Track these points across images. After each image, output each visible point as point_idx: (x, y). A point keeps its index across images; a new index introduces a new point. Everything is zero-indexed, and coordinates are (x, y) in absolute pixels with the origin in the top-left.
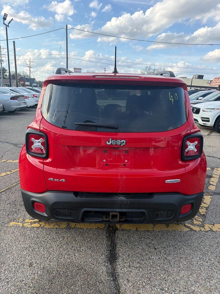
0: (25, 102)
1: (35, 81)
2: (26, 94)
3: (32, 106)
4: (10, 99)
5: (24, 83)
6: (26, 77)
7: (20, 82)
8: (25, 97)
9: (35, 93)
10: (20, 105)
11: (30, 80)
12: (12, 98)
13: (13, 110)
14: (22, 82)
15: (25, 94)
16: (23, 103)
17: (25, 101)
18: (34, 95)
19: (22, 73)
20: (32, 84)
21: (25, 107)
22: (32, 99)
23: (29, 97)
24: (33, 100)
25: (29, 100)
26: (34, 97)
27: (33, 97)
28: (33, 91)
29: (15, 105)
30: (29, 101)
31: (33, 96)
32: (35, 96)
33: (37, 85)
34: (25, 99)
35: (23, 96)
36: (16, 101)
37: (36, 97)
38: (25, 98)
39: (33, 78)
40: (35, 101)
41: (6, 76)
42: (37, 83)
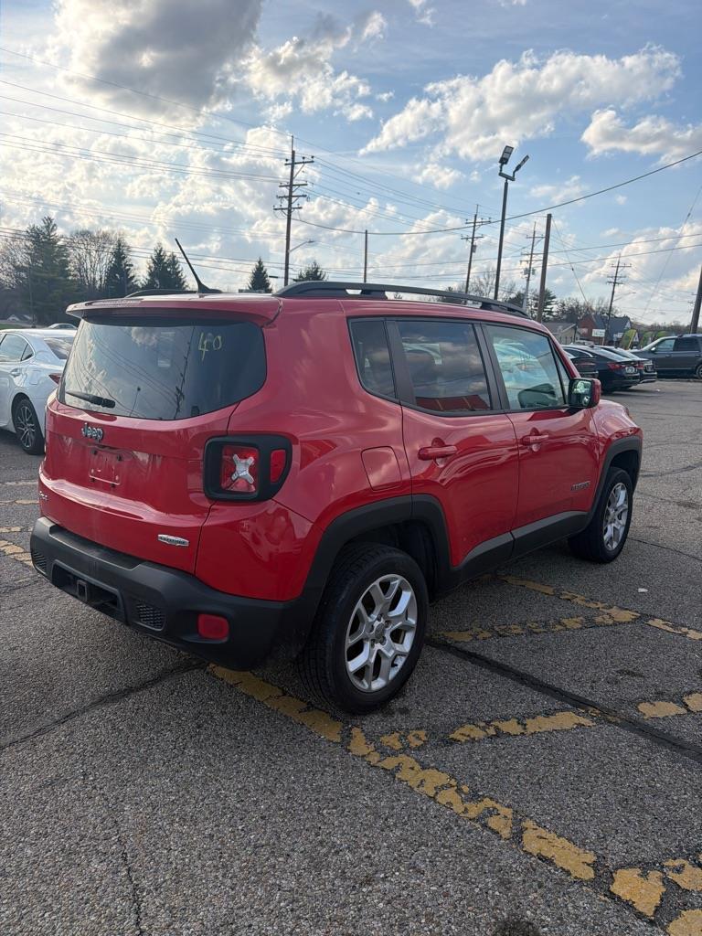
1: (627, 325)
5: (588, 331)
7: (578, 330)
11: (608, 321)
14: (585, 331)
19: (596, 302)
20: (615, 335)
39: (622, 316)
41: (550, 313)
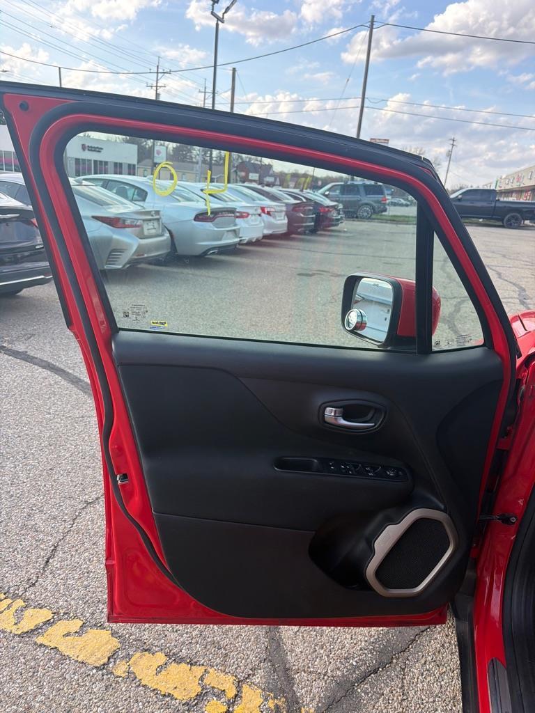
0: (234, 231)
1: (271, 172)
2: (244, 204)
3: (254, 240)
4: (195, 220)
5: (247, 176)
6: (252, 162)
7: (239, 173)
8: (238, 214)
9: (267, 202)
10: (220, 239)
11: (260, 168)
12: (200, 217)
13: (198, 252)
14: (243, 174)
15: (240, 204)
16: (228, 231)
17: (235, 225)
18: (263, 209)
20: (265, 179)
21: (235, 245)
22: (256, 220)
23: (248, 214)
24: (260, 222)
25: (247, 222)
26: (263, 215)
27: (260, 215)
28: (263, 195)
29: (207, 236)
30: (247, 226)
31: (259, 211)
32: (266, 211)
33: (275, 180)
34: (238, 220)
35: (232, 211)
36: (209, 226)
37: (269, 213)
38: (238, 217)
39: (267, 164)
40: (265, 227)
42: (275, 176)
